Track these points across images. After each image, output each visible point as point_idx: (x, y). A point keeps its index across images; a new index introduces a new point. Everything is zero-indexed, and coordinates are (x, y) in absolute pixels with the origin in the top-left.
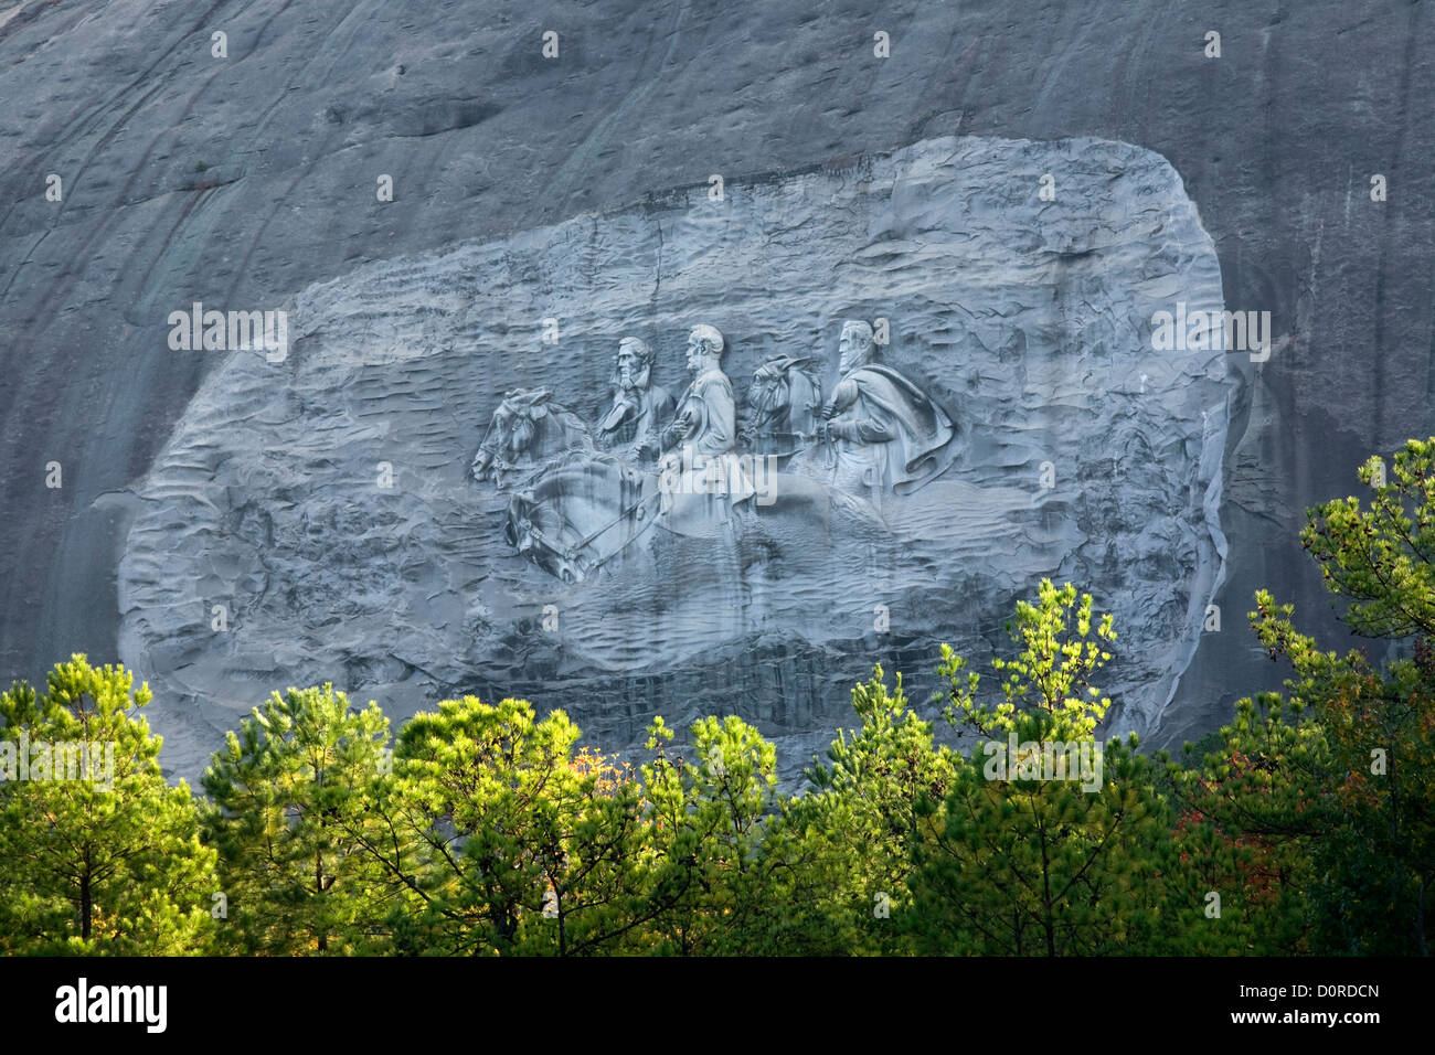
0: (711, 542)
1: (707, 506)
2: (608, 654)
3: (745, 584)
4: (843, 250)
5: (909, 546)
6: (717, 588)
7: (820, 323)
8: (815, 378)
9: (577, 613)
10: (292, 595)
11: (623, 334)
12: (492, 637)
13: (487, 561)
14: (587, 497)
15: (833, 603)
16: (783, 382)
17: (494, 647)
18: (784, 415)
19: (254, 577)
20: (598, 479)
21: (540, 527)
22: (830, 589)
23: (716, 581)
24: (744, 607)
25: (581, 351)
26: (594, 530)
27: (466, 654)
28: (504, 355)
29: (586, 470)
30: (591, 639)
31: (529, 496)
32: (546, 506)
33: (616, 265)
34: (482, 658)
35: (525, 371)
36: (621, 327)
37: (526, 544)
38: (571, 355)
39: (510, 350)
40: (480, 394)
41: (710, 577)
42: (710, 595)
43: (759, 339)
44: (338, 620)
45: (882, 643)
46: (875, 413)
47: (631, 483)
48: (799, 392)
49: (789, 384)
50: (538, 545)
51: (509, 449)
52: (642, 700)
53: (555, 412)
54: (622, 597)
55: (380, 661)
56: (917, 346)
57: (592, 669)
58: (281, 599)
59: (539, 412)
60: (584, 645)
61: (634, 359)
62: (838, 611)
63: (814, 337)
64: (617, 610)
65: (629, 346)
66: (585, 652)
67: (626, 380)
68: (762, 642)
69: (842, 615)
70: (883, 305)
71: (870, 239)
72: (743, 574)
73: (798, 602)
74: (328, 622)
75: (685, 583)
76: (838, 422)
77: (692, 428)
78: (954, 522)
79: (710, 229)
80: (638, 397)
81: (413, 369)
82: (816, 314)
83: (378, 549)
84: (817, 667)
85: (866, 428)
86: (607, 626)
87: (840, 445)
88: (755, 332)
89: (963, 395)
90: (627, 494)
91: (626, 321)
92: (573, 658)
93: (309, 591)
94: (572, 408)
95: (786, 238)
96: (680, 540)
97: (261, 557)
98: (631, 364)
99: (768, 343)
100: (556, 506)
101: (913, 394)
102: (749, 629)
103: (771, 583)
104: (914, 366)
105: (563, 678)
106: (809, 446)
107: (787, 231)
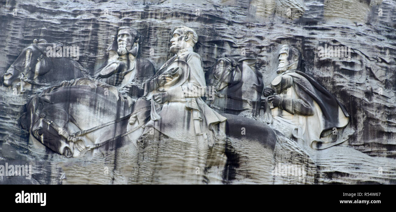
1: (186, 123)
3: (205, 177)
5: (329, 175)
6: (183, 177)
7: (264, 43)
14: (91, 105)
16: (238, 69)
18: (238, 86)
23: (183, 172)
26: (92, 126)
28: (33, 21)
35: (48, 32)
36: (120, 20)
38: (83, 29)
40: (14, 38)
43: (221, 43)
46: (304, 96)
49: (242, 70)
56: (331, 68)
61: (130, 38)
63: (258, 50)
67: (122, 48)
70: (311, 41)
75: (160, 169)
77: (176, 78)
78: (361, 167)
80: (128, 60)
82: (262, 38)
87: (275, 111)
88: (220, 38)
89: (361, 100)
98: (128, 40)
99: (227, 47)
104: (327, 79)
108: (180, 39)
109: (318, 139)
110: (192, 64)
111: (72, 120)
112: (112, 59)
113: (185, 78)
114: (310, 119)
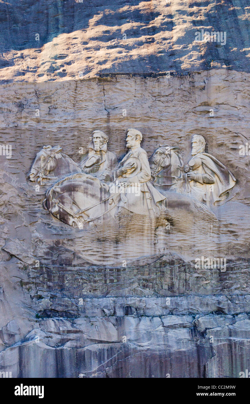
0: (143, 216)
1: (142, 201)
2: (95, 257)
3: (155, 234)
4: (189, 107)
5: (226, 226)
6: (142, 235)
7: (182, 134)
8: (180, 156)
9: (81, 240)
11: (94, 129)
12: (43, 246)
13: (37, 215)
14: (84, 192)
15: (194, 246)
16: (168, 156)
17: (45, 250)
18: (169, 168)
20: (89, 186)
21: (63, 203)
22: (193, 240)
23: (142, 232)
24: (155, 244)
25: (76, 133)
26: (87, 206)
27: (33, 252)
28: (41, 131)
29: (84, 182)
30: (87, 251)
31: (58, 190)
32: (66, 194)
33: (86, 100)
34: (40, 255)
35: (51, 139)
36: (94, 126)
37: (55, 210)
38: (72, 134)
39: (43, 129)
40: (31, 146)
41: (141, 230)
42: (139, 238)
43: (157, 137)
46: (209, 172)
47: (105, 189)
48: (174, 161)
49: (170, 157)
50: (61, 210)
51: (46, 170)
52: (112, 278)
53: (65, 157)
54: (101, 235)
56: (224, 148)
57: (88, 263)
59: (59, 156)
60: (84, 253)
61: (101, 139)
62: (196, 249)
63: (180, 139)
64: (99, 240)
65: (98, 134)
66: (85, 256)
67: (97, 147)
68: (164, 258)
69: (198, 251)
70: (210, 130)
71: (198, 104)
72: (155, 230)
73: (179, 244)
75: (130, 232)
76: (192, 173)
77: (133, 169)
79: (129, 91)
80: (101, 155)
81: (3, 132)
82: (180, 130)
84: (187, 270)
85: (206, 177)
86: (95, 246)
87: (192, 183)
88: (155, 134)
89: (243, 170)
90: (103, 193)
91: (95, 124)
92: (80, 258)
94: (71, 156)
95: (162, 99)
96: (131, 214)
98: (100, 141)
99: (160, 139)
100: (70, 195)
101: (221, 167)
102: (157, 253)
103: (167, 235)
104: (222, 156)
105: (75, 266)
106: (180, 182)
107: (163, 96)
108: (133, 139)
109: (218, 199)
110: (142, 159)
111: (74, 203)
112: (91, 154)
113: (139, 169)
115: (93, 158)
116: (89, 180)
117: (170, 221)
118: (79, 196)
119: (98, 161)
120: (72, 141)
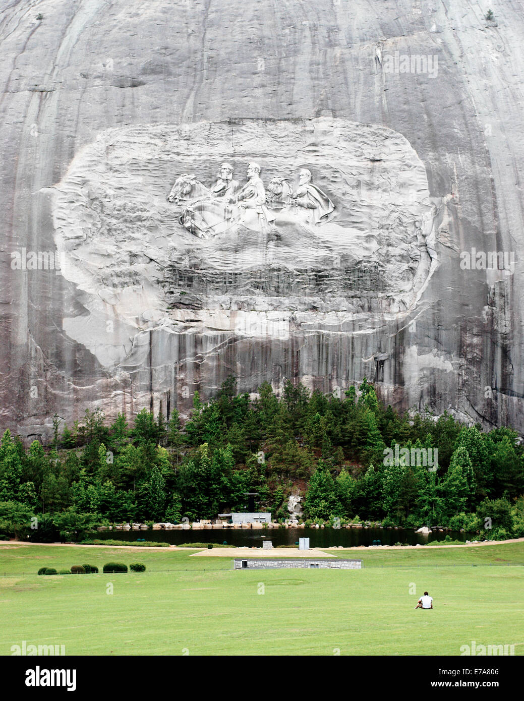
0: (258, 232)
1: (257, 220)
2: (218, 263)
3: (267, 247)
4: (299, 146)
5: (323, 242)
6: (257, 247)
7: (292, 168)
8: (290, 185)
9: (207, 249)
10: (109, 230)
11: (223, 162)
12: (177, 253)
13: (174, 228)
14: (212, 212)
15: (297, 257)
16: (280, 185)
17: (178, 256)
18: (280, 195)
19: (98, 223)
20: (216, 207)
21: (194, 219)
22: (297, 252)
23: (257, 245)
24: (266, 254)
25: (208, 165)
26: (213, 223)
27: (169, 258)
28: (179, 162)
29: (212, 204)
30: (211, 258)
31: (191, 209)
32: (197, 213)
33: (217, 139)
34: (174, 260)
35: (188, 169)
36: (222, 159)
37: (187, 225)
38: (204, 166)
39: (182, 161)
40: (171, 174)
41: (255, 244)
42: (253, 249)
43: (271, 170)
44: (125, 241)
45: (313, 271)
46: (312, 199)
47: (228, 210)
48: (285, 189)
49: (282, 186)
50: (193, 225)
51: (182, 193)
52: (230, 280)
53: (198, 183)
54: (224, 246)
55: (141, 256)
56: (325, 180)
57: (212, 268)
58: (106, 232)
59: (193, 183)
60: (209, 260)
61: (228, 170)
62: (298, 259)
63: (290, 172)
64: (221, 250)
65: (226, 165)
66: (210, 262)
67: (224, 176)
68: (273, 266)
69: (300, 261)
70: (316, 166)
71: (307, 144)
72: (267, 244)
73: (285, 255)
74: (122, 241)
75: (246, 244)
76: (299, 200)
77: (251, 195)
78: (338, 237)
79: (252, 133)
80: (227, 183)
81: (149, 162)
82: (292, 165)
83: (139, 219)
84: (291, 276)
85: (310, 204)
86: (218, 254)
88: (271, 168)
89: (340, 198)
90: (227, 213)
91: (223, 158)
92: (205, 263)
93: (115, 230)
94: (203, 183)
95: (278, 140)
96: (248, 230)
97: (100, 216)
98: (227, 172)
99: (275, 172)
100: (201, 214)
101: (323, 195)
102: (268, 262)
103: (276, 248)
104: (324, 186)
105: (201, 270)
106: (289, 207)
107: (280, 138)
108: (252, 171)
109: (320, 221)
110: (259, 187)
111: (204, 220)
112: (220, 182)
113: (256, 195)
114: (315, 210)
115: (220, 185)
116: (216, 202)
117: (279, 237)
118: (207, 214)
119: (224, 188)
120: (205, 171)
